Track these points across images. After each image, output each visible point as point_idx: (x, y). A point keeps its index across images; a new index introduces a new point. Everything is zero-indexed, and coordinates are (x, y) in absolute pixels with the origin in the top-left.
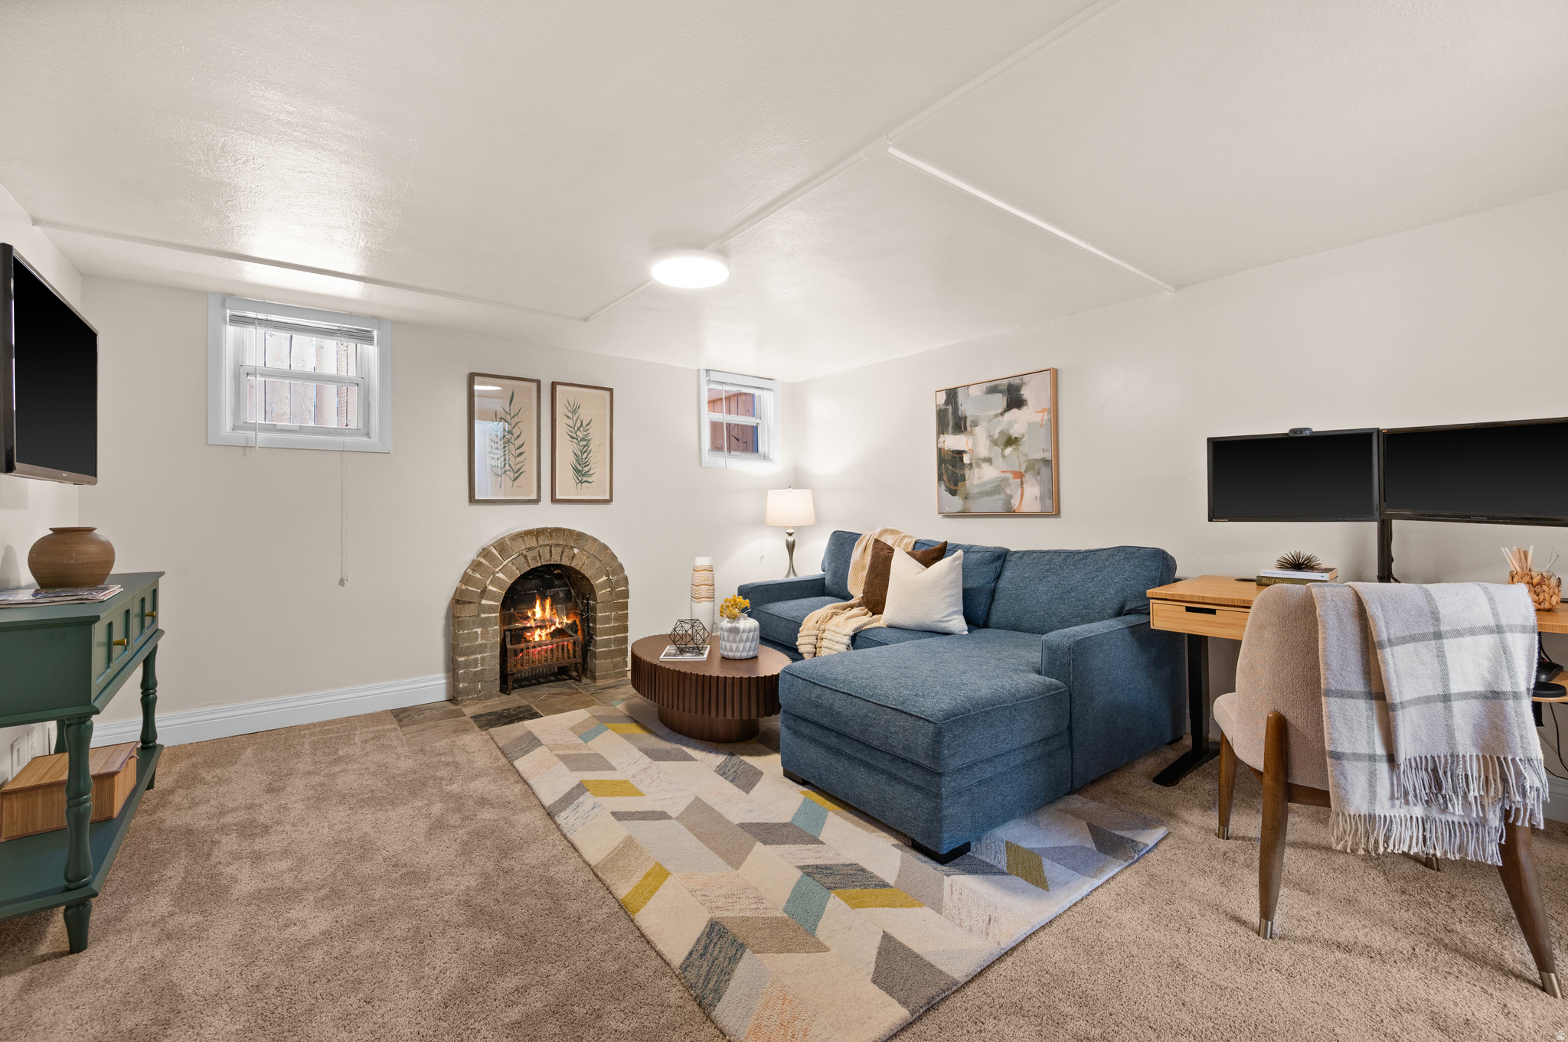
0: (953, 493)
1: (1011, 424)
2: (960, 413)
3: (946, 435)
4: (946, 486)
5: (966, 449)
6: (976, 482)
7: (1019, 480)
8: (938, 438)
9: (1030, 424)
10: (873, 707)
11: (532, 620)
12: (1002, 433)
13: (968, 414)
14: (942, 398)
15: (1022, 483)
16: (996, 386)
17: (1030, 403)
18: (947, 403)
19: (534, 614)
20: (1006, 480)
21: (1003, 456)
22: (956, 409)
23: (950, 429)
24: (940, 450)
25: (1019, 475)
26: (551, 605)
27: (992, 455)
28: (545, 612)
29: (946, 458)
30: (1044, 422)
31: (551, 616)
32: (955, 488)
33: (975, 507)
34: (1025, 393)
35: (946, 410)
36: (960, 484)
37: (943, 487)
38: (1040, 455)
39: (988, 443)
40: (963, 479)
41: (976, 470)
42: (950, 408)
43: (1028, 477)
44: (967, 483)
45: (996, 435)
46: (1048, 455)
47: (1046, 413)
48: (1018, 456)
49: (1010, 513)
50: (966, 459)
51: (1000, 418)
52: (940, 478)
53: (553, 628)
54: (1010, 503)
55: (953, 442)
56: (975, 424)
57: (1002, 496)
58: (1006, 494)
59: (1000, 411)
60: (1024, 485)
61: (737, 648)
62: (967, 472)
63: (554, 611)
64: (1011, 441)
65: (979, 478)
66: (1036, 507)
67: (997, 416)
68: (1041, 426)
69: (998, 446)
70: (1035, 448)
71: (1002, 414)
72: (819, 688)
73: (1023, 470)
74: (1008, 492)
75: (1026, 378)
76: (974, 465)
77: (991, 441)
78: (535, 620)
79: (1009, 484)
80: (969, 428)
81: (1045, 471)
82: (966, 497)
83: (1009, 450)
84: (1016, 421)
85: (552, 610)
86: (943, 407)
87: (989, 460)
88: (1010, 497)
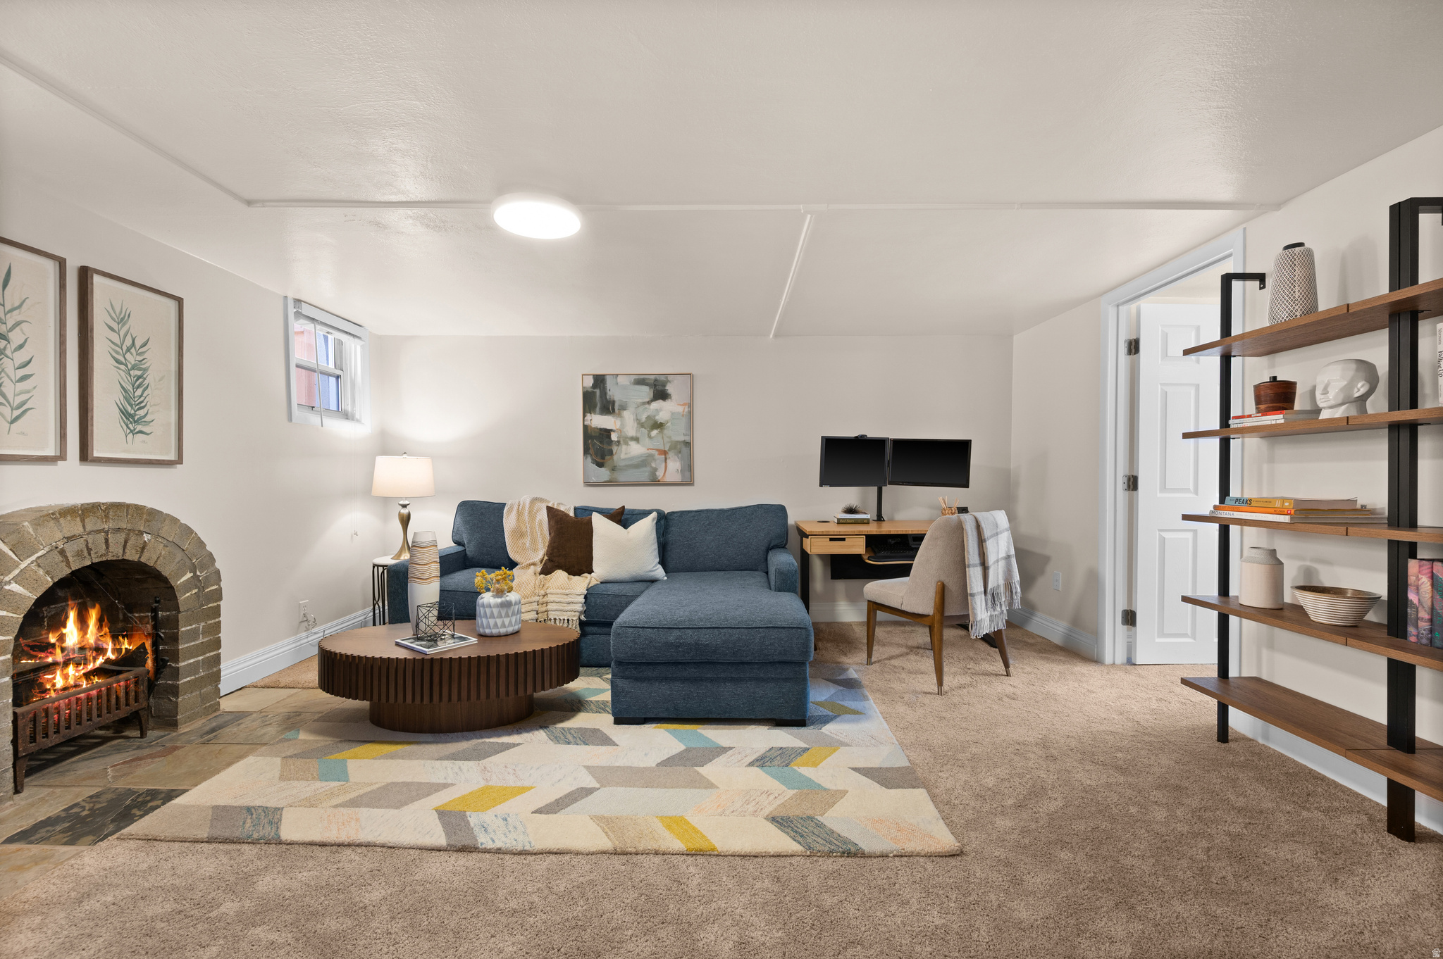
0: (600, 465)
1: (658, 411)
2: (608, 397)
3: (592, 415)
4: (593, 459)
5: (614, 428)
6: (623, 456)
7: (663, 456)
8: (584, 416)
9: (673, 414)
10: (746, 631)
11: (58, 651)
12: (648, 417)
13: (616, 399)
14: (589, 382)
15: (666, 459)
16: (644, 379)
17: (673, 397)
18: (594, 386)
19: (62, 638)
20: (651, 456)
21: (650, 437)
22: (604, 393)
23: (598, 409)
24: (585, 427)
25: (665, 453)
26: (100, 621)
27: (639, 435)
28: (85, 633)
29: (593, 434)
30: (685, 413)
31: (97, 640)
32: (602, 461)
33: (622, 477)
34: (670, 388)
35: (594, 393)
36: (607, 457)
37: (589, 459)
38: (682, 438)
39: (636, 425)
40: (611, 453)
41: (624, 447)
42: (598, 391)
43: (671, 455)
44: (615, 457)
45: (643, 418)
46: (687, 439)
47: (687, 407)
48: (663, 438)
49: (655, 482)
50: (614, 437)
51: (647, 406)
52: (586, 451)
53: (100, 660)
54: (656, 475)
55: (599, 421)
56: (623, 408)
57: (648, 469)
58: (652, 467)
59: (647, 400)
60: (668, 461)
61: (510, 622)
62: (615, 448)
63: (106, 630)
64: (659, 426)
65: (626, 454)
66: (678, 478)
67: (644, 403)
68: (683, 415)
69: (645, 428)
70: (676, 433)
71: (649, 403)
72: (678, 631)
73: (667, 449)
74: (653, 465)
75: (670, 378)
76: (622, 442)
77: (638, 424)
78: (63, 650)
79: (655, 460)
80: (616, 411)
81: (685, 450)
82: (613, 469)
83: (654, 433)
84: (661, 410)
85: (100, 628)
86: (590, 390)
87: (636, 439)
88: (656, 470)
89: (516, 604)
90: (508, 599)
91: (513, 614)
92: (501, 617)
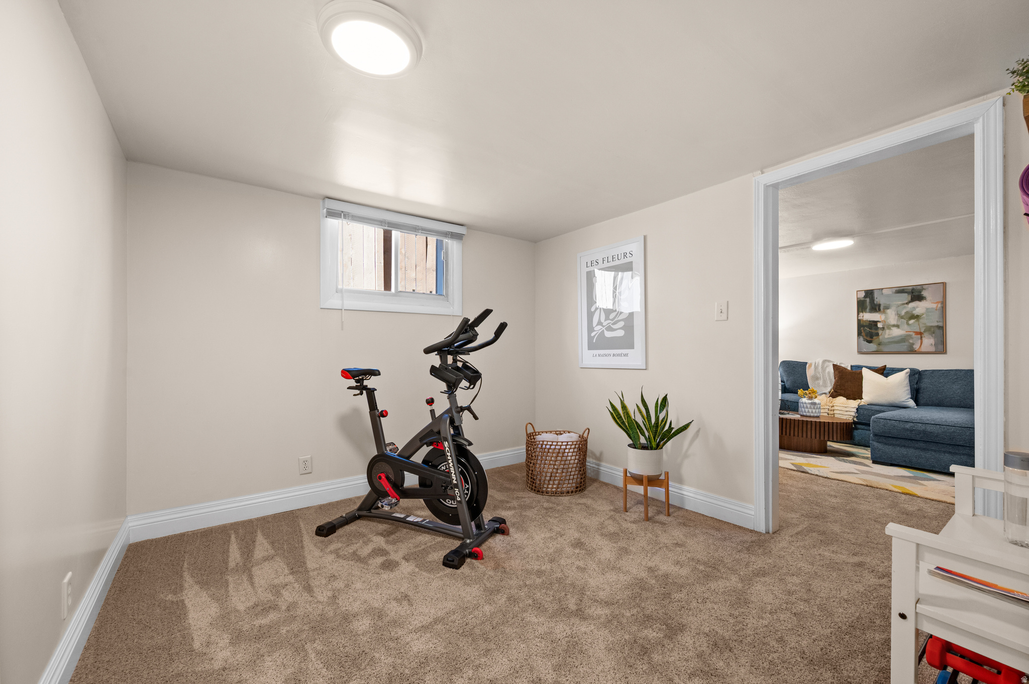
0: (870, 342)
1: (914, 308)
2: (875, 302)
3: (864, 313)
4: (864, 338)
5: (880, 320)
6: (886, 336)
7: (919, 336)
8: (858, 314)
9: (927, 309)
12: (907, 313)
13: (881, 303)
14: (862, 295)
15: (921, 338)
16: (903, 290)
17: (928, 298)
18: (865, 297)
20: (910, 336)
21: (908, 324)
22: (872, 300)
23: (868, 310)
24: (859, 321)
25: (921, 334)
27: (899, 323)
29: (864, 324)
30: (938, 308)
32: (871, 339)
33: (886, 349)
34: (924, 293)
35: (866, 301)
36: (874, 337)
37: (862, 339)
38: (936, 324)
39: (897, 317)
40: (877, 335)
41: (887, 331)
42: (868, 300)
43: (926, 334)
44: (881, 337)
45: (903, 313)
46: (940, 324)
47: (940, 304)
48: (919, 324)
49: (912, 351)
50: (880, 325)
51: (906, 305)
52: (859, 334)
54: (913, 347)
55: (868, 316)
56: (887, 308)
57: (907, 343)
58: (910, 342)
59: (906, 302)
60: (923, 339)
62: (880, 332)
64: (917, 317)
65: (889, 335)
66: (933, 349)
67: (903, 304)
68: (936, 310)
69: (904, 319)
70: (931, 321)
71: (907, 303)
73: (922, 331)
74: (911, 341)
75: (924, 287)
76: (886, 328)
77: (898, 317)
79: (912, 338)
80: (882, 309)
81: (938, 332)
82: (879, 344)
83: (912, 322)
84: (917, 307)
86: (862, 299)
87: (898, 326)
88: (913, 344)
89: (818, 404)
90: (814, 401)
91: (817, 408)
92: (811, 408)
